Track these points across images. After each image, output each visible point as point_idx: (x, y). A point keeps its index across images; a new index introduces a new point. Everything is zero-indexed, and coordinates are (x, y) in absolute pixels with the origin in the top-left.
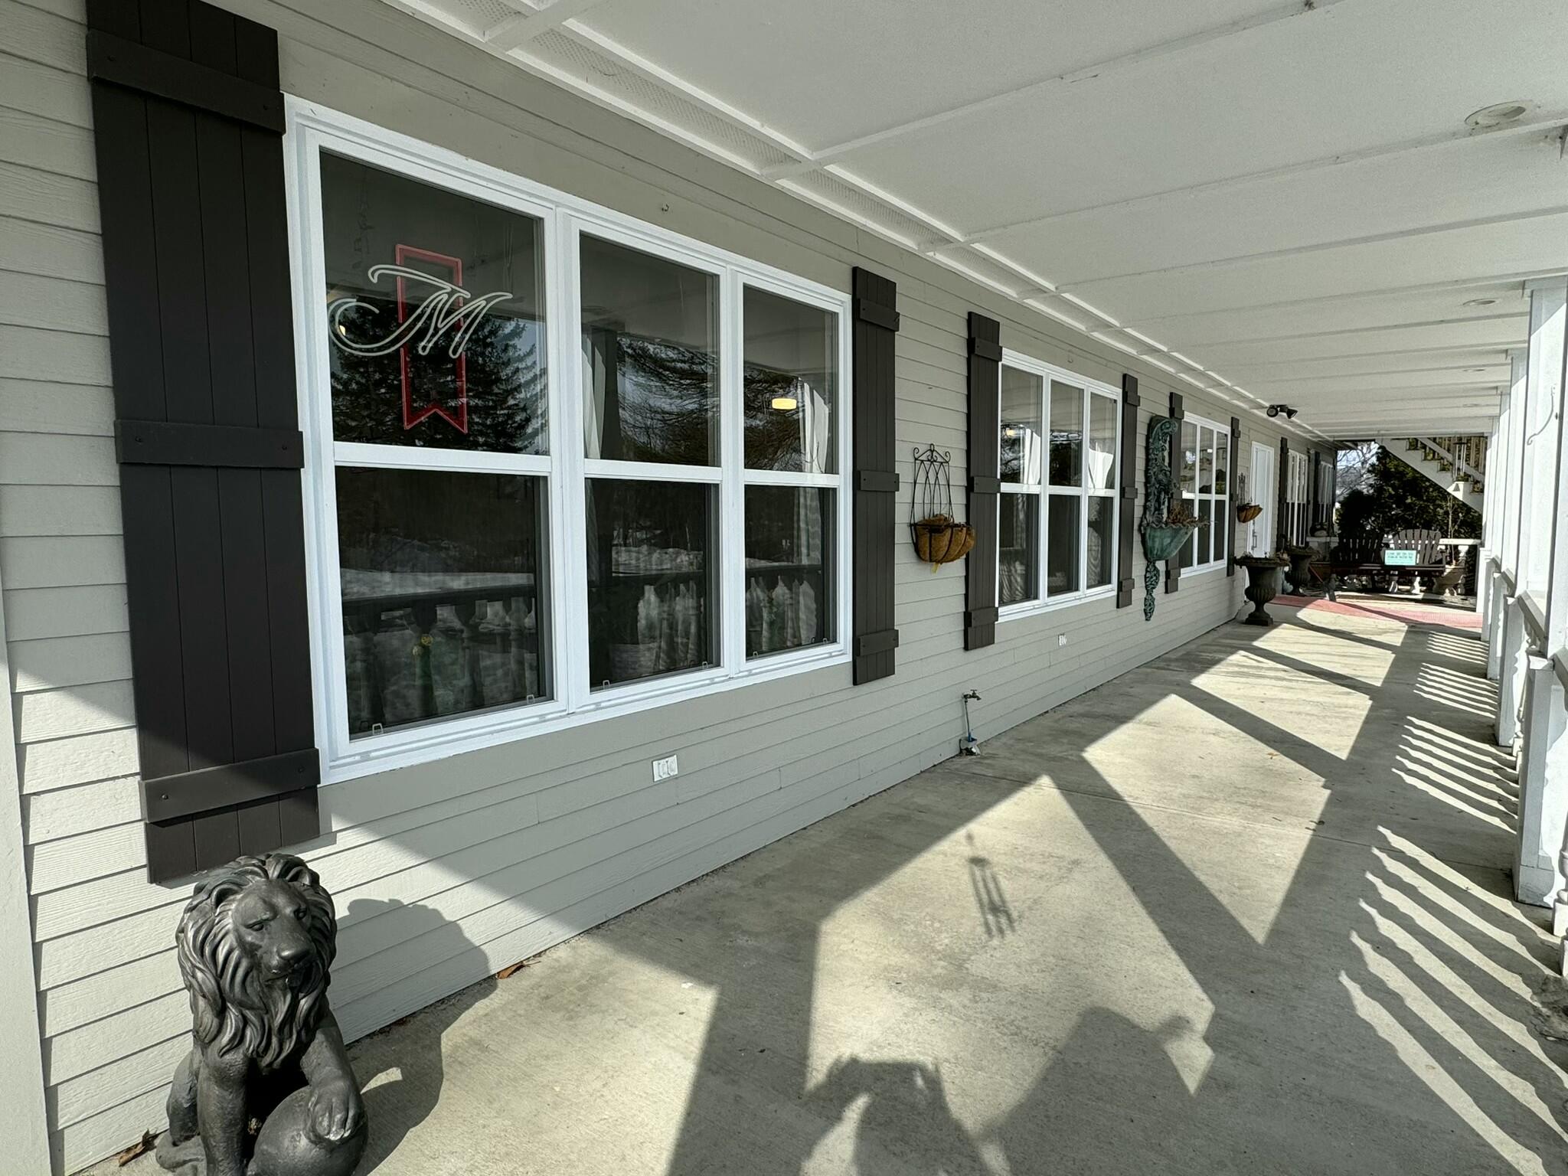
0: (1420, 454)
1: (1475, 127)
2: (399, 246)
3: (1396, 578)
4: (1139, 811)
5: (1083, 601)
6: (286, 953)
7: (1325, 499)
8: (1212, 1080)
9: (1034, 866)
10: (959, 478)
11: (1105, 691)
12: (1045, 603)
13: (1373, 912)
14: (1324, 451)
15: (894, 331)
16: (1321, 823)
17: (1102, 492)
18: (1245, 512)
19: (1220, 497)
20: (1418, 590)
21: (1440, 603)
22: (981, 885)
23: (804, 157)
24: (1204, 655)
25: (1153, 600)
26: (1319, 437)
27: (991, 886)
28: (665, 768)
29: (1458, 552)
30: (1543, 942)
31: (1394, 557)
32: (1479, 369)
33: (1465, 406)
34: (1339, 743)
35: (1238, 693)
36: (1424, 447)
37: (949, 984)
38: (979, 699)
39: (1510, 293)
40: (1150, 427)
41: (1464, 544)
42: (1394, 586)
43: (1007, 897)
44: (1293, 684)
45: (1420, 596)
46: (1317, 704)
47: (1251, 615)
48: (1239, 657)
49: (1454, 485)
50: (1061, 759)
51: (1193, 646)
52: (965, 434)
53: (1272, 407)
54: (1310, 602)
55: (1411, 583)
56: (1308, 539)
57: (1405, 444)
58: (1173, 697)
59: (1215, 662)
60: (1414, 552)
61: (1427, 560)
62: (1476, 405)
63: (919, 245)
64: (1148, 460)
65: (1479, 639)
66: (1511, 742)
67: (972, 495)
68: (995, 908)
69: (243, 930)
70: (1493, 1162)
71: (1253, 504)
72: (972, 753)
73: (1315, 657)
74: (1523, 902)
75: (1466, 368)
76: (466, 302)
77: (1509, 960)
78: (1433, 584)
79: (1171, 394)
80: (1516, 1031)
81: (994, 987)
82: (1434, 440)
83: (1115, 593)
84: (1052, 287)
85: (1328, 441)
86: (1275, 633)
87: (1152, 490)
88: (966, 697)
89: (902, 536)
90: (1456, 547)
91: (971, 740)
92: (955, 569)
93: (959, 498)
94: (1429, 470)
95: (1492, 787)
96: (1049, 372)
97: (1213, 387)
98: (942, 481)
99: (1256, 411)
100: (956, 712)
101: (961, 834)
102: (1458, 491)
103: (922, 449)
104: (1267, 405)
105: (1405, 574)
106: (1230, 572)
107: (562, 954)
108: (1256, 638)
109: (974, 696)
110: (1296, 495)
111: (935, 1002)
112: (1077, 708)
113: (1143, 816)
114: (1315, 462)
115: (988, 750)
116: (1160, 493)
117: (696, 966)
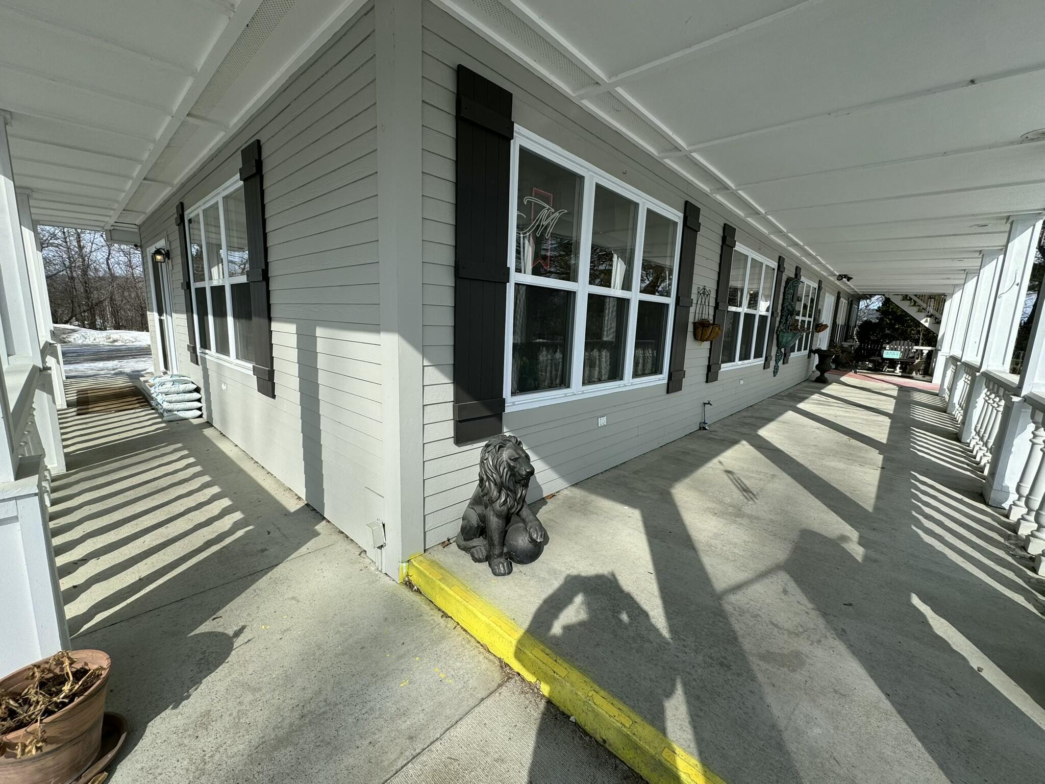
0: (908, 303)
1: (1026, 139)
2: (534, 188)
3: (887, 364)
4: (794, 458)
5: (752, 365)
6: (528, 470)
7: (852, 324)
8: (866, 558)
9: (754, 475)
10: (712, 303)
11: (755, 407)
12: (738, 364)
13: (920, 504)
14: (855, 298)
15: (697, 232)
16: (883, 468)
17: (764, 313)
18: (819, 327)
19: (810, 319)
20: (898, 371)
21: (912, 378)
22: (734, 481)
23: (683, 148)
24: (799, 395)
25: (778, 367)
26: (856, 292)
27: (739, 481)
28: (602, 421)
29: (922, 353)
30: (1004, 521)
31: (888, 354)
32: (960, 260)
33: (942, 279)
34: (882, 436)
35: (822, 412)
36: (911, 299)
37: (737, 516)
38: (711, 405)
39: (998, 221)
40: (787, 282)
41: (926, 349)
42: (886, 369)
43: (749, 487)
44: (849, 410)
45: (900, 374)
46: (863, 419)
47: (817, 378)
48: (816, 396)
49: (925, 320)
50: (748, 434)
51: (791, 391)
52: (716, 282)
53: (840, 275)
54: (846, 374)
55: (895, 368)
56: (843, 343)
57: (900, 297)
58: (790, 412)
59: (807, 398)
60: (899, 352)
61: (905, 356)
62: (948, 279)
63: (711, 191)
64: (784, 299)
65: (937, 395)
66: (968, 441)
67: (717, 311)
68: (745, 490)
69: (509, 461)
70: (1002, 596)
71: (824, 324)
72: (706, 429)
73: (855, 398)
74: (991, 506)
75: (953, 259)
76: (553, 213)
77: (991, 528)
78: (907, 368)
79: (797, 267)
80: (1001, 553)
81: (758, 518)
82: (916, 295)
83: (763, 362)
84: (763, 212)
85: (859, 294)
86: (830, 387)
87: (785, 313)
88: (705, 404)
89: (690, 328)
90: (922, 350)
91: (705, 423)
92: (707, 345)
93: (712, 312)
94: (912, 311)
95: (962, 459)
96: (752, 254)
97: (815, 264)
98: (707, 304)
99: (831, 278)
100: (700, 410)
101: (715, 461)
102: (926, 322)
103: (701, 288)
104: (838, 274)
105: (892, 363)
106: (809, 356)
107: (566, 492)
108: (823, 388)
109: (709, 403)
110: (841, 321)
111: (735, 522)
112: (745, 414)
113: (797, 460)
114: (850, 305)
115: (712, 429)
116: (788, 315)
117: (625, 501)
